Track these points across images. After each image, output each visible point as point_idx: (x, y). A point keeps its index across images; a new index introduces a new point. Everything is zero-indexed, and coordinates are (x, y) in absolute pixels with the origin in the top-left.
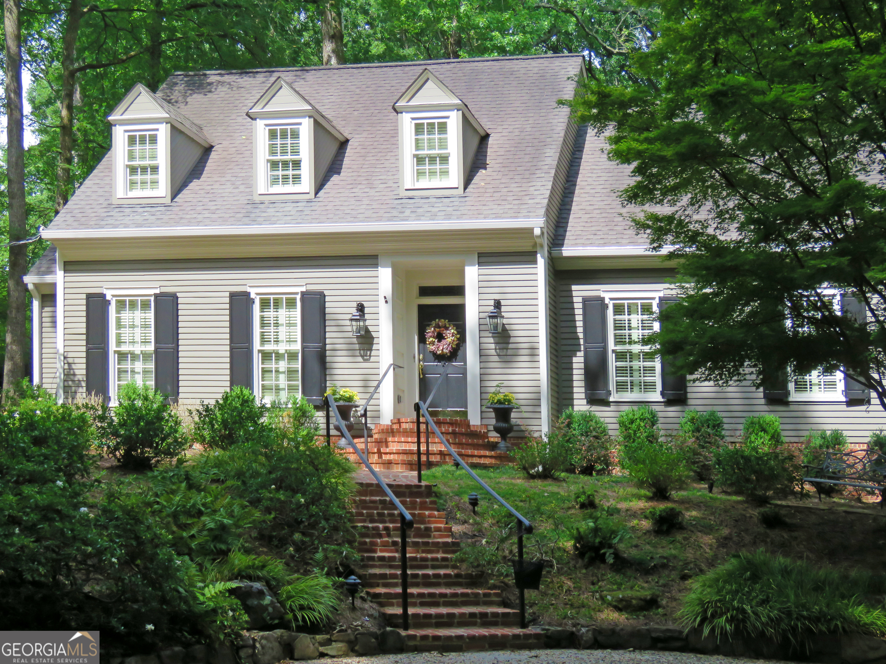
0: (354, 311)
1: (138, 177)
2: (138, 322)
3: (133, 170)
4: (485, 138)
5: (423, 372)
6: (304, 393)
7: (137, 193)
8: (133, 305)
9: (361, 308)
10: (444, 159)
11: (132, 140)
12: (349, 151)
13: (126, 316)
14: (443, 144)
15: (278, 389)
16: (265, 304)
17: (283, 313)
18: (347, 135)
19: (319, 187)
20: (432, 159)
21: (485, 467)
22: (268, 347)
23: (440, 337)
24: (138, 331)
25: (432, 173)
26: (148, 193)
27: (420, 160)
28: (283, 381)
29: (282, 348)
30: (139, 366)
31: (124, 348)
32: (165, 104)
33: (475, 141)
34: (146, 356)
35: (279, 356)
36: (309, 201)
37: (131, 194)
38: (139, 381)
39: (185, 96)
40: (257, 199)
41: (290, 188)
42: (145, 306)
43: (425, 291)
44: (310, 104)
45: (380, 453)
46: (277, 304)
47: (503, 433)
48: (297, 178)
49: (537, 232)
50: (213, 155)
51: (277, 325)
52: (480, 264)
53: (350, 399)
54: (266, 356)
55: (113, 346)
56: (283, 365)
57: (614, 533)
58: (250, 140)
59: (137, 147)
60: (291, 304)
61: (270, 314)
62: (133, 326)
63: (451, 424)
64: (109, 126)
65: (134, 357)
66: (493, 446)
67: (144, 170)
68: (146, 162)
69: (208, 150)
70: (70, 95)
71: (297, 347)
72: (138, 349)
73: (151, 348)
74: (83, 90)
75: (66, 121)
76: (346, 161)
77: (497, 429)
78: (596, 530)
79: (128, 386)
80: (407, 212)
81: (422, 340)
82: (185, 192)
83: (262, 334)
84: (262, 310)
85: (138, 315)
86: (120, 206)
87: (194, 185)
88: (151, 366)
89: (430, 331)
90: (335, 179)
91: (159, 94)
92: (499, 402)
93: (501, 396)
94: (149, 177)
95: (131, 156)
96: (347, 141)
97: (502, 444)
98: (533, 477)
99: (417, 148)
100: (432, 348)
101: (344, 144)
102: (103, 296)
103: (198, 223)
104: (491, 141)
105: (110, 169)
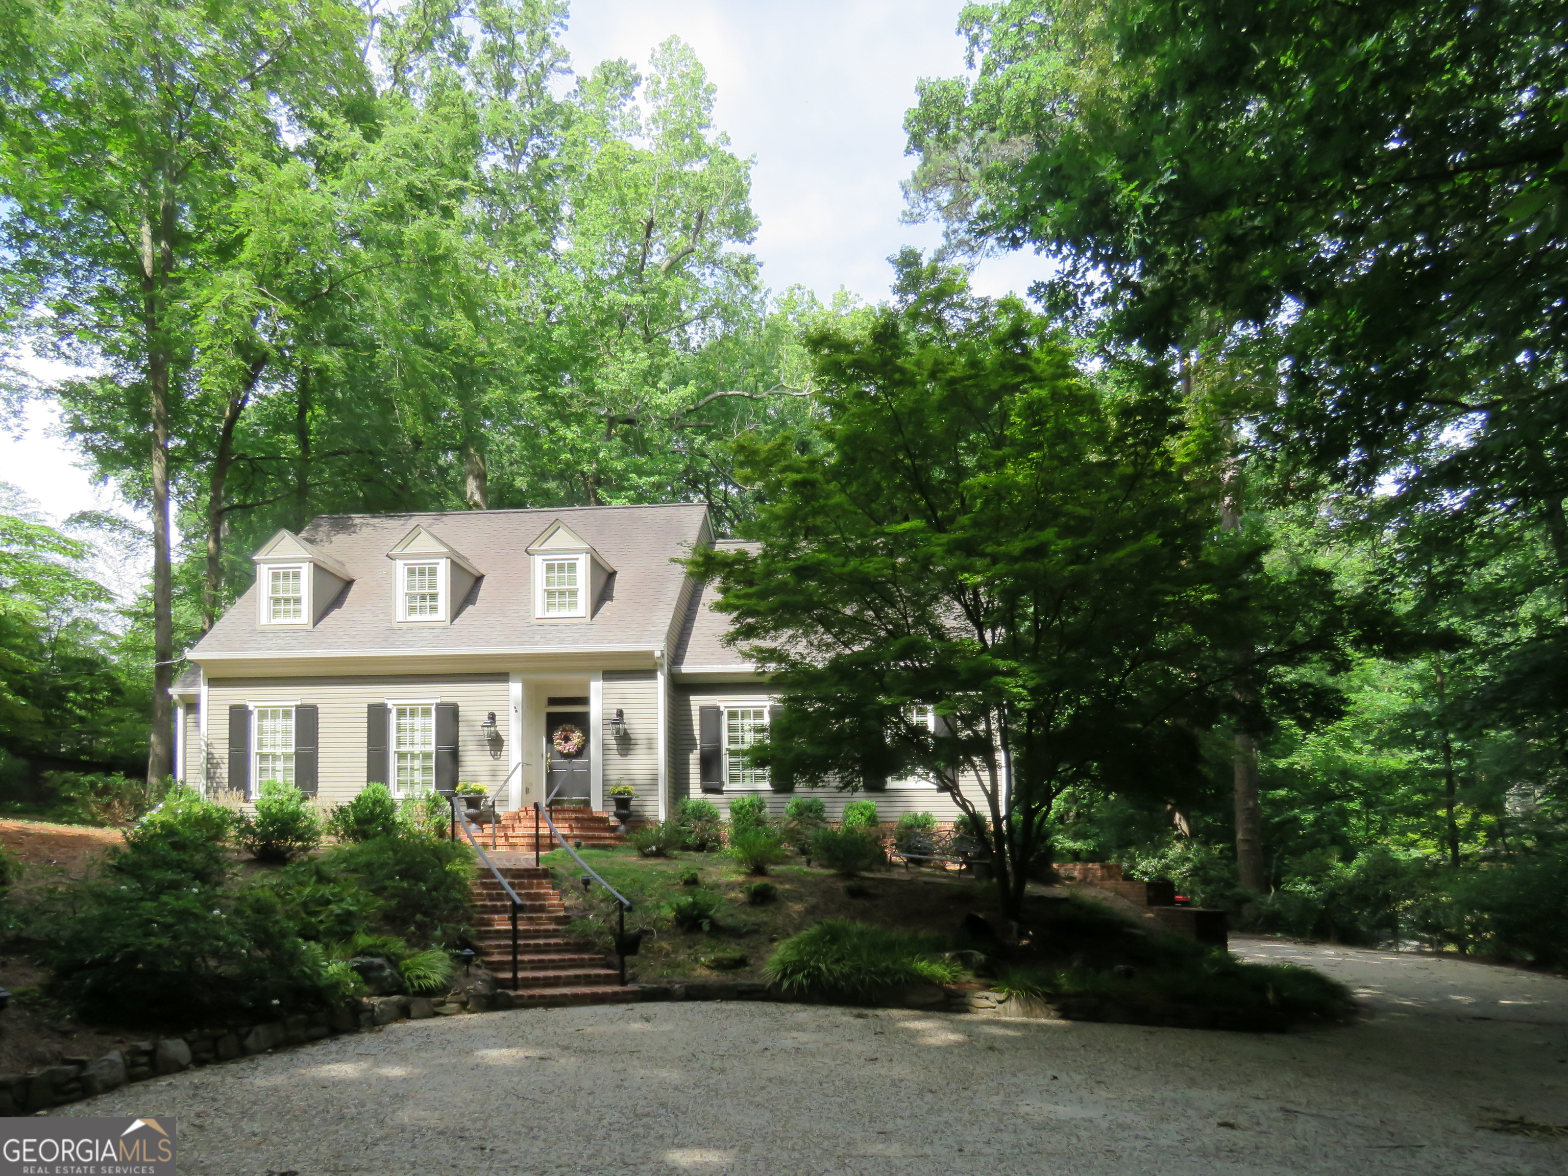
0: (486, 719)
1: (282, 607)
2: (279, 728)
3: (277, 601)
4: (612, 575)
5: (551, 767)
6: (437, 787)
7: (281, 620)
8: (275, 715)
9: (492, 717)
10: (573, 593)
11: (276, 576)
12: (484, 584)
13: (268, 723)
14: (573, 581)
15: (412, 783)
16: (401, 713)
17: (418, 721)
18: (482, 571)
19: (456, 612)
20: (562, 593)
21: (605, 847)
22: (403, 749)
23: (567, 739)
24: (279, 736)
25: (561, 605)
26: (290, 620)
27: (550, 594)
28: (418, 777)
29: (417, 750)
30: (280, 765)
31: (265, 750)
32: (308, 545)
33: (603, 579)
34: (287, 757)
35: (414, 756)
36: (445, 628)
37: (274, 622)
38: (279, 778)
39: (329, 536)
40: (395, 625)
41: (427, 617)
42: (286, 714)
43: (553, 701)
44: (447, 546)
45: (507, 837)
46: (413, 713)
47: (622, 818)
48: (434, 609)
49: (658, 654)
50: (354, 587)
51: (412, 730)
52: (604, 679)
53: (480, 792)
54: (402, 756)
55: (254, 749)
56: (417, 764)
57: (710, 907)
58: (390, 576)
59: (281, 582)
60: (426, 712)
61: (406, 721)
62: (275, 732)
63: (574, 811)
64: (254, 564)
65: (275, 757)
66: (614, 829)
67: (287, 601)
68: (290, 595)
69: (349, 583)
70: (216, 531)
71: (432, 748)
72: (279, 751)
73: (292, 750)
75: (213, 552)
76: (481, 594)
77: (616, 815)
78: (694, 905)
79: (269, 783)
80: (537, 638)
81: (550, 740)
82: (326, 619)
83: (398, 738)
84: (399, 717)
85: (280, 723)
86: (263, 632)
87: (335, 613)
88: (292, 765)
89: (557, 735)
90: (470, 609)
91: (304, 534)
92: (619, 793)
93: (621, 789)
94: (291, 607)
95: (275, 589)
96: (482, 577)
97: (622, 828)
98: (646, 856)
99: (548, 584)
100: (560, 748)
101: (479, 579)
102: (246, 707)
103: (339, 647)
104: (618, 577)
105: (255, 600)
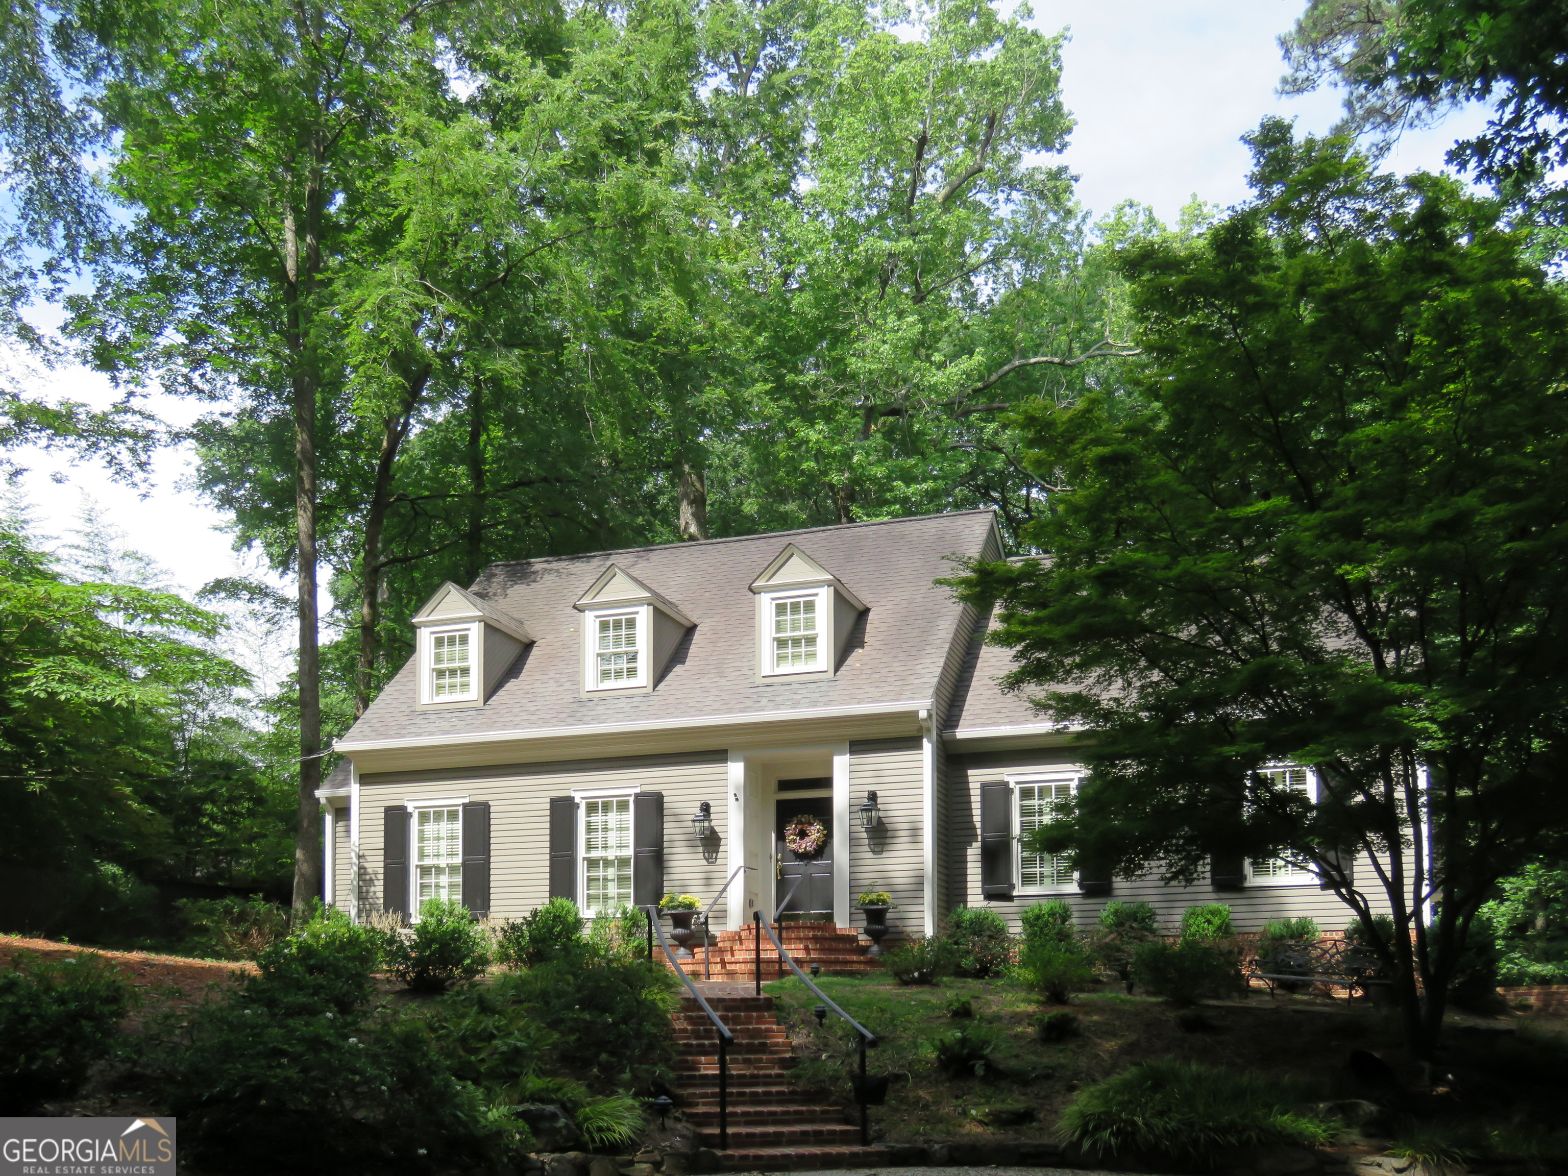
0: (697, 811)
1: (446, 681)
2: (443, 834)
3: (440, 673)
4: (863, 613)
5: (782, 872)
6: (636, 902)
7: (445, 697)
8: (438, 816)
9: (706, 808)
10: (811, 641)
11: (439, 642)
12: (697, 637)
13: (430, 828)
14: (810, 625)
15: (606, 898)
16: (592, 808)
17: (613, 818)
18: (695, 620)
19: (660, 675)
20: (796, 642)
21: (852, 974)
22: (594, 854)
23: (803, 834)
24: (443, 843)
25: (796, 657)
26: (457, 696)
27: (781, 643)
28: (613, 890)
29: (611, 854)
30: (444, 880)
31: (427, 862)
32: (478, 601)
33: (850, 619)
34: (453, 869)
35: (607, 863)
36: (646, 696)
37: (437, 700)
38: (444, 896)
39: (505, 588)
40: (585, 696)
41: (624, 683)
42: (452, 816)
43: (785, 785)
44: (649, 589)
45: (723, 963)
46: (606, 807)
47: (876, 936)
48: (632, 672)
49: (923, 714)
50: (535, 651)
51: (605, 830)
52: (852, 752)
53: (690, 906)
54: (592, 863)
55: (414, 860)
56: (611, 872)
57: (986, 1044)
58: (578, 632)
59: (446, 649)
60: (622, 806)
61: (598, 818)
62: (438, 839)
63: (812, 928)
64: (413, 628)
65: (439, 870)
66: (864, 950)
67: (453, 672)
68: (456, 665)
69: (529, 646)
70: (372, 594)
71: (630, 852)
72: (443, 862)
73: (458, 860)
74: (390, 583)
75: (367, 618)
76: (693, 649)
77: (867, 932)
78: (964, 1041)
79: (431, 901)
80: (764, 702)
81: (781, 837)
82: (501, 693)
83: (588, 841)
84: (588, 814)
85: (444, 827)
86: (424, 713)
87: (511, 685)
88: (459, 879)
89: (791, 829)
90: (678, 669)
91: (474, 588)
92: (871, 902)
93: (874, 896)
94: (458, 680)
95: (438, 659)
96: (695, 626)
97: (875, 948)
98: (906, 983)
99: (778, 630)
100: (793, 846)
101: (691, 630)
102: (403, 808)
103: (515, 726)
104: (871, 615)
105: (414, 673)
